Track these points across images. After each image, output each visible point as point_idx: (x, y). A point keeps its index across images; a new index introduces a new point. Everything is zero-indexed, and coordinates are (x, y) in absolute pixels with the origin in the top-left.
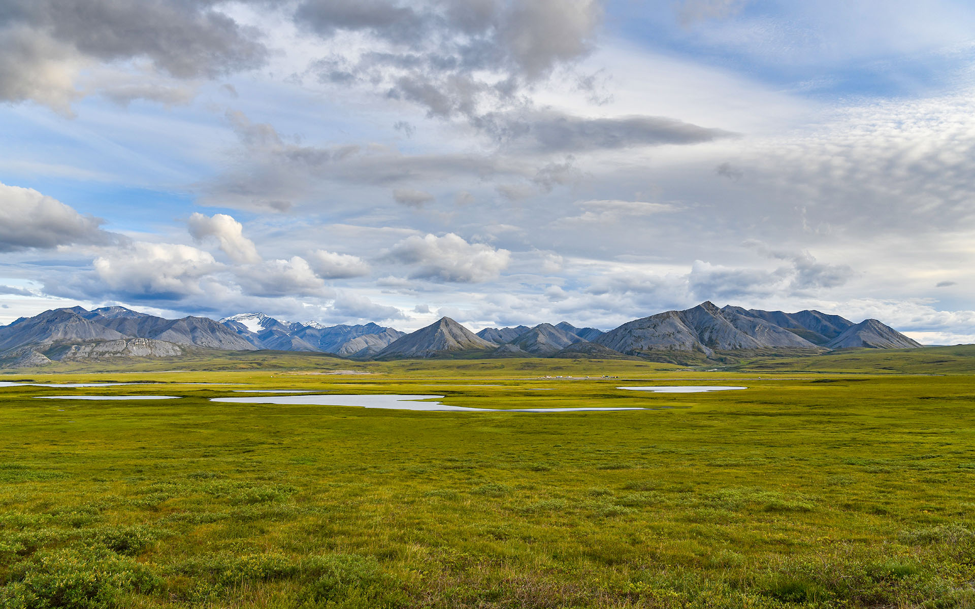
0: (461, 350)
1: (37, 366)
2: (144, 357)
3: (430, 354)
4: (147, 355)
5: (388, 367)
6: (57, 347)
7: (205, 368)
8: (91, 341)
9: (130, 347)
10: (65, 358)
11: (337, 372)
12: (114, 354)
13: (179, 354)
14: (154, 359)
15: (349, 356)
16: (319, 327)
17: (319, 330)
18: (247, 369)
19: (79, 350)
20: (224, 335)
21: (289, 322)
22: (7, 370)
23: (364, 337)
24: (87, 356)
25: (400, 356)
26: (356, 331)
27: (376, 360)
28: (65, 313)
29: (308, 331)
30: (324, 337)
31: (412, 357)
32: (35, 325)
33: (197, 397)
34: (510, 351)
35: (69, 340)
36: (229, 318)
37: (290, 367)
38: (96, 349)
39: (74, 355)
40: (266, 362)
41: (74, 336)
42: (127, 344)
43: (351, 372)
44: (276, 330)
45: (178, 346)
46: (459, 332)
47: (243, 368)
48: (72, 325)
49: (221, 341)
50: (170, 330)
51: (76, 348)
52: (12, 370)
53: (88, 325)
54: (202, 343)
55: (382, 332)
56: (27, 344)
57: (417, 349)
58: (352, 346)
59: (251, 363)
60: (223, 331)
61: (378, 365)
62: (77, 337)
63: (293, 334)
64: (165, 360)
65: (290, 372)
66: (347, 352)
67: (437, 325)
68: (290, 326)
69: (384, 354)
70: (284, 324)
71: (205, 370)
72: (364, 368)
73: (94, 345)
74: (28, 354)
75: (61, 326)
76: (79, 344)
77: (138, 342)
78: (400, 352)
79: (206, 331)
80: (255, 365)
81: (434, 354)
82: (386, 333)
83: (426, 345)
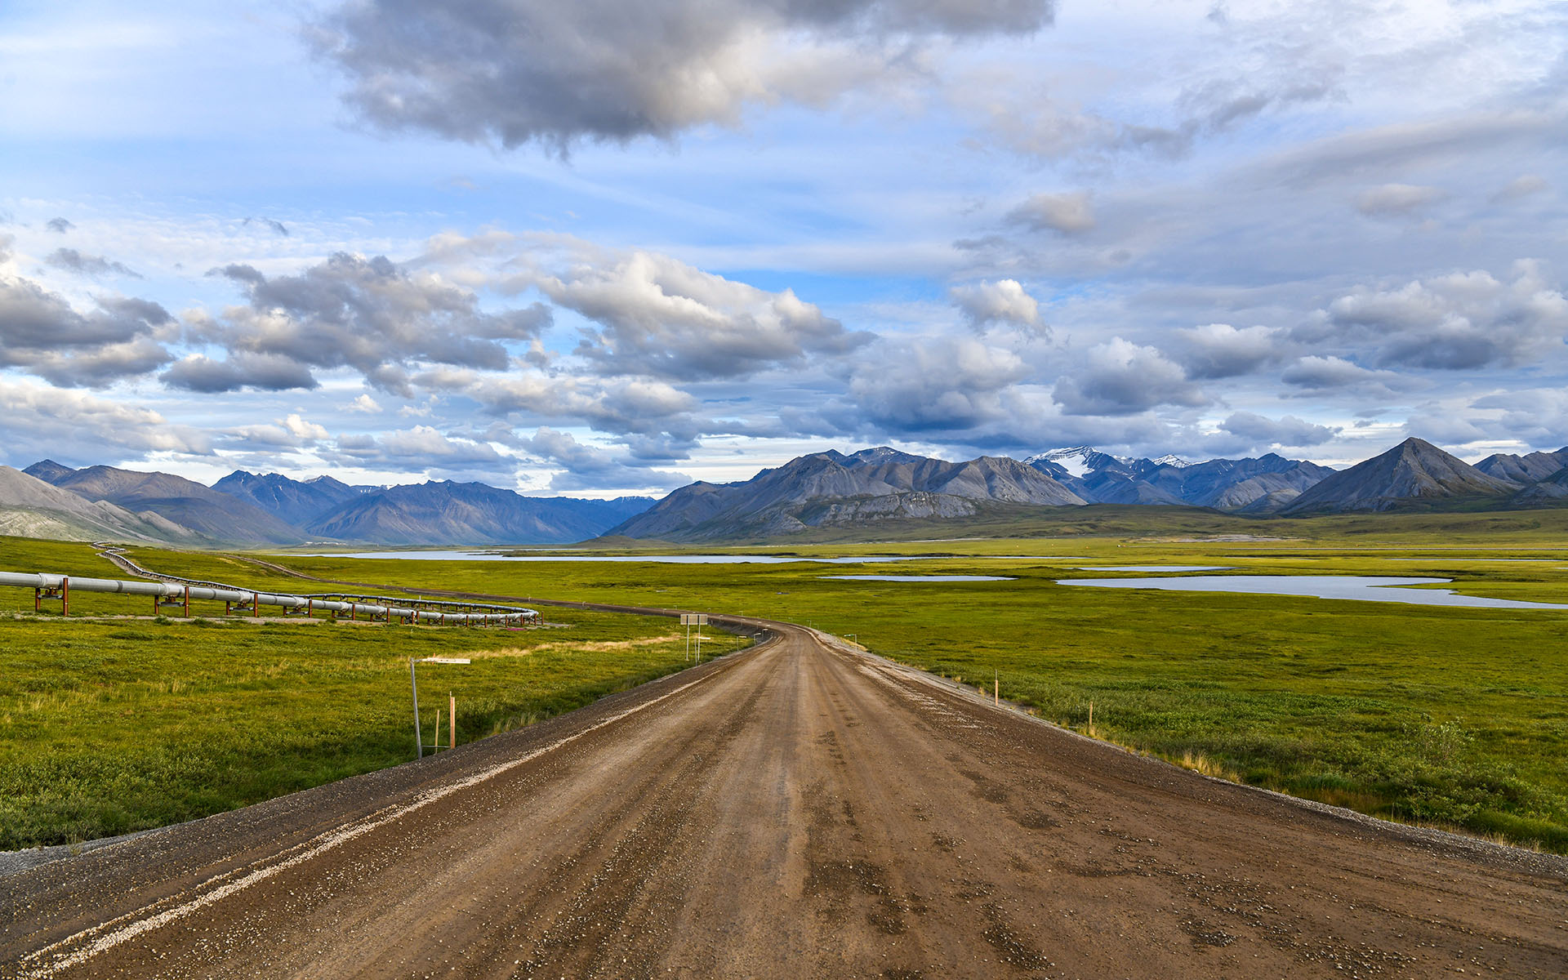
0: (1446, 495)
1: (790, 534)
2: (925, 519)
3: (1386, 504)
4: (928, 516)
5: (1310, 528)
6: (812, 507)
7: (1012, 534)
8: (854, 498)
9: (905, 505)
10: (823, 523)
11: (1222, 537)
12: (885, 515)
13: (972, 513)
14: (938, 522)
15: (1236, 511)
16: (1180, 465)
17: (1181, 469)
18: (1075, 534)
19: (840, 510)
20: (1034, 483)
21: (1131, 459)
22: (755, 540)
23: (1259, 478)
24: (850, 519)
25: (1328, 508)
26: (1245, 470)
27: (1285, 516)
28: (819, 459)
29: (1163, 472)
30: (1190, 480)
31: (1352, 511)
32: (783, 478)
34: (1549, 496)
35: (826, 497)
36: (1038, 456)
37: (1140, 531)
38: (861, 509)
39: (834, 518)
40: (1103, 524)
41: (832, 491)
42: (901, 500)
43: (1245, 537)
44: (1113, 472)
45: (971, 501)
46: (1439, 464)
47: (1069, 533)
48: (828, 477)
49: (1030, 492)
50: (957, 478)
51: (836, 508)
52: (761, 540)
53: (848, 475)
54: (1004, 496)
55: (1291, 469)
56: (775, 505)
57: (1359, 497)
58: (1240, 494)
60: (1032, 476)
61: (1291, 525)
62: (836, 492)
63: (1139, 477)
64: (955, 522)
65: (1143, 538)
66: (1231, 504)
67: (1397, 452)
68: (1133, 465)
69: (1298, 507)
70: (1122, 462)
71: (1013, 536)
72: (1267, 530)
73: (858, 503)
74: (777, 518)
75: (816, 478)
76: (838, 502)
77: (916, 497)
78: (1328, 502)
79: (1007, 478)
80: (1086, 528)
81: (1392, 503)
82: (1297, 470)
83: (1377, 489)
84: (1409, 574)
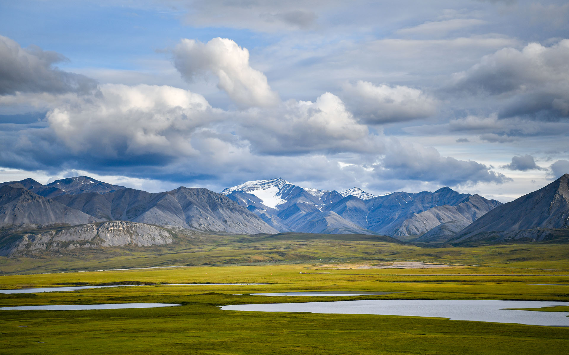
2: (122, 248)
3: (544, 235)
4: (125, 245)
5: (476, 256)
7: (205, 262)
8: (50, 228)
9: (102, 234)
10: (16, 252)
11: (396, 264)
12: (81, 245)
13: (169, 241)
14: (135, 251)
15: (414, 240)
16: (365, 197)
17: (366, 201)
18: (265, 261)
19: (34, 240)
20: (229, 213)
21: (320, 191)
23: (434, 209)
24: (44, 248)
25: (493, 238)
26: (422, 202)
27: (456, 245)
28: (12, 188)
29: (349, 204)
30: (373, 211)
31: (514, 240)
33: (202, 304)
35: (20, 226)
36: (235, 188)
37: (325, 258)
38: (57, 239)
39: (27, 248)
40: (291, 252)
41: (26, 221)
42: (98, 229)
43: (417, 264)
44: (303, 204)
45: (169, 231)
47: (259, 261)
48: (22, 206)
49: (225, 222)
50: (155, 208)
51: (29, 237)
53: (44, 205)
54: (200, 225)
55: (463, 202)
57: (520, 227)
58: (417, 224)
59: (270, 253)
60: (228, 207)
61: (460, 253)
62: (31, 222)
63: (328, 208)
64: (151, 251)
65: (326, 266)
66: (410, 233)
67: (554, 187)
68: (323, 197)
69: (467, 236)
70: (313, 194)
71: (206, 264)
72: (437, 257)
73: (54, 232)
75: (9, 207)
76: (33, 232)
77: (113, 226)
78: (493, 232)
79: (204, 208)
80: (275, 256)
81: (550, 234)
82: (468, 203)
83: (536, 221)
84: (544, 298)
